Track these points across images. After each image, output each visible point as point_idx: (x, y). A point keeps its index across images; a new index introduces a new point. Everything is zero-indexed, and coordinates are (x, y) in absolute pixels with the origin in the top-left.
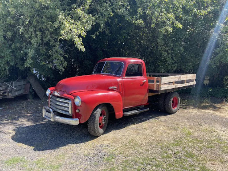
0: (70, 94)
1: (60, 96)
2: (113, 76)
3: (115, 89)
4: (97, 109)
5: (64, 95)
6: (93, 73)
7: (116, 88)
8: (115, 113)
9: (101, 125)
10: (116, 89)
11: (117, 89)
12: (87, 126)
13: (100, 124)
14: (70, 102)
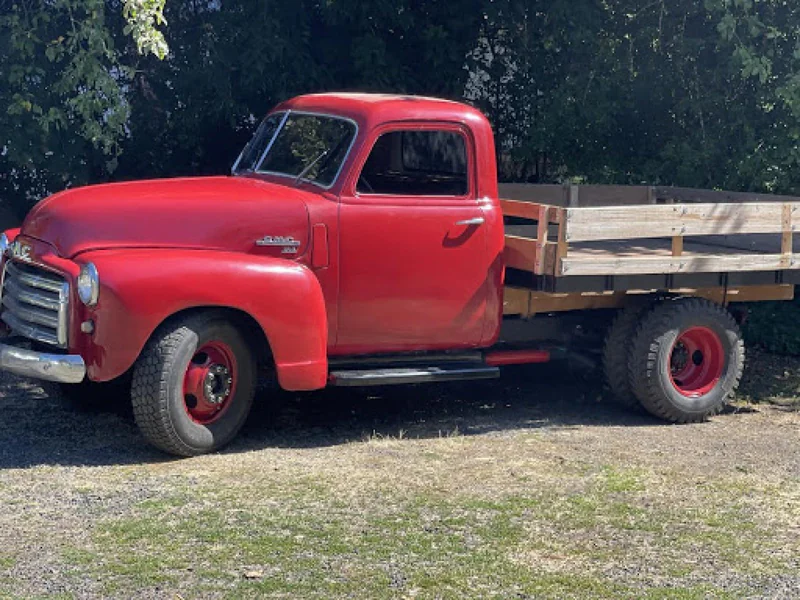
0: (70, 255)
1: (28, 260)
2: (304, 187)
3: (291, 247)
4: (177, 328)
5: (45, 258)
6: (234, 168)
7: (299, 243)
8: (276, 361)
9: (200, 408)
10: (294, 251)
11: (302, 250)
12: (130, 401)
13: (190, 401)
14: (63, 291)
